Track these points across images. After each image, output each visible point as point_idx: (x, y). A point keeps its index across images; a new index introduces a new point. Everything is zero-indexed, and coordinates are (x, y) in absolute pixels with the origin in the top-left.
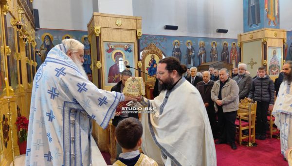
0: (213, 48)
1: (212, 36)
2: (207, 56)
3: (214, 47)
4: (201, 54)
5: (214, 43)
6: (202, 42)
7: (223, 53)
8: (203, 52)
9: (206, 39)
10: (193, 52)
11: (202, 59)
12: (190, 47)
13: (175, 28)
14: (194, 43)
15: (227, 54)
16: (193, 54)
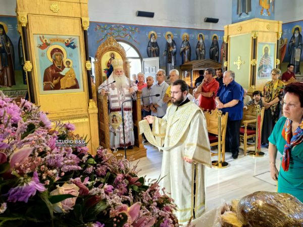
0: (199, 42)
1: (198, 27)
2: (192, 53)
3: (201, 41)
4: (184, 51)
5: (201, 36)
6: (186, 34)
7: (212, 49)
8: (187, 47)
9: (190, 30)
10: (175, 47)
11: (186, 56)
12: (170, 41)
13: (151, 15)
14: (175, 36)
15: (217, 50)
16: (175, 50)
